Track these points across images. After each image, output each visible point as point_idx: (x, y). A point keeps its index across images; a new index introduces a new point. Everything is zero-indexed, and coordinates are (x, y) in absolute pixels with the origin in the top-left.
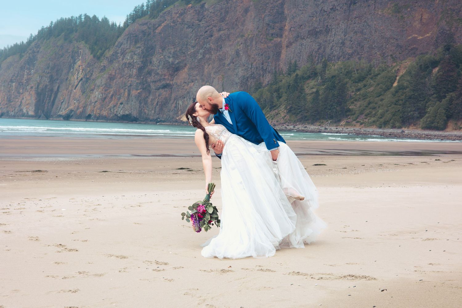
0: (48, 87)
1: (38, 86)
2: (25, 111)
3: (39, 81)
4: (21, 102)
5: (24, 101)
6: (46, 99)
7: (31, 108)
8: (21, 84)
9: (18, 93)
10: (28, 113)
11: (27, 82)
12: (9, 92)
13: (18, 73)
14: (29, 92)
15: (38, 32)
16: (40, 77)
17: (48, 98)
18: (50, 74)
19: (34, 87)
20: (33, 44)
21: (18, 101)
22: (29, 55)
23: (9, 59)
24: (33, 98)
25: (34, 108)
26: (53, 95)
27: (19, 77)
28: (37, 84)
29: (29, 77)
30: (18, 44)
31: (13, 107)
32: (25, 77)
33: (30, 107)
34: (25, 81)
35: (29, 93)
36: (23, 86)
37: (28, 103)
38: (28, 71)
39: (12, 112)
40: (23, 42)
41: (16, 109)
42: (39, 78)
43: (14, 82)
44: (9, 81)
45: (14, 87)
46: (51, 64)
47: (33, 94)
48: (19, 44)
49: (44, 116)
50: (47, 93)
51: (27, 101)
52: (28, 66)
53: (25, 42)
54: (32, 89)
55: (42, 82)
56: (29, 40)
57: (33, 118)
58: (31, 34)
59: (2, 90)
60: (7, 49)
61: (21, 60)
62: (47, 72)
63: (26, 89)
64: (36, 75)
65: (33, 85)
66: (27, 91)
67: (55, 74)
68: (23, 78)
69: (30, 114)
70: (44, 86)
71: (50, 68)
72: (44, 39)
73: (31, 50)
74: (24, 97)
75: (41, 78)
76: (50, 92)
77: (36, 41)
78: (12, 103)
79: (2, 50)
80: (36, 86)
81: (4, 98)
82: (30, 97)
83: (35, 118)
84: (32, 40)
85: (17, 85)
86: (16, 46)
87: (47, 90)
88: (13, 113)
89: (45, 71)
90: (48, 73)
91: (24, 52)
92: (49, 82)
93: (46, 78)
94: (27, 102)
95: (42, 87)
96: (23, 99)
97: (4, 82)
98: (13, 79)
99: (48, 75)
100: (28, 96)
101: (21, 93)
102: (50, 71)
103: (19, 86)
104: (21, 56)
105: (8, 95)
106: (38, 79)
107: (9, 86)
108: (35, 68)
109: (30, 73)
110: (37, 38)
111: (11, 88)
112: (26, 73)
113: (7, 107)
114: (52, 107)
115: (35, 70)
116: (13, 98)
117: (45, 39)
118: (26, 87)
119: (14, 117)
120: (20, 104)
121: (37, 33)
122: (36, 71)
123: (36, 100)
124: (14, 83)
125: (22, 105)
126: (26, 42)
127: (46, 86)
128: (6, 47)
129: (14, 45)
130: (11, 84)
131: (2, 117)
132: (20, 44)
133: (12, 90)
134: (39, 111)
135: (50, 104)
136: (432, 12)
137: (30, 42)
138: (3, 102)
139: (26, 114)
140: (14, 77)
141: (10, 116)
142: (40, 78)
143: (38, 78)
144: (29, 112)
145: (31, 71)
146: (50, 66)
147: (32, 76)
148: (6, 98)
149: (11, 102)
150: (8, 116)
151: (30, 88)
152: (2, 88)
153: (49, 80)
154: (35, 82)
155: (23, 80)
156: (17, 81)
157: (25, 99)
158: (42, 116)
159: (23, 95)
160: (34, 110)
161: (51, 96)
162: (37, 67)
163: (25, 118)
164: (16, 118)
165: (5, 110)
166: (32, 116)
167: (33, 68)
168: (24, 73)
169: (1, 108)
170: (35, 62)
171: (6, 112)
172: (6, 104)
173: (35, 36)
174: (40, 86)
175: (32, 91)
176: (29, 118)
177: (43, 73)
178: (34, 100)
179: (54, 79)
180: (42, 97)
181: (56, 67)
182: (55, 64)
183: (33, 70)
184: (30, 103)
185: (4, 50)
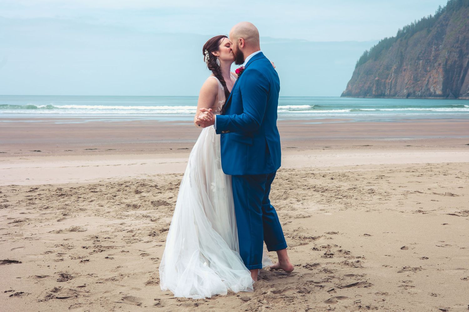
0: (457, 63)
1: (446, 62)
2: (432, 90)
3: (447, 57)
4: (428, 81)
5: (431, 80)
6: (454, 76)
7: (439, 87)
8: (428, 61)
9: (425, 71)
10: (435, 93)
11: (435, 58)
12: (416, 70)
13: (426, 49)
14: (437, 69)
15: (447, 3)
16: (448, 52)
17: (457, 75)
18: (459, 49)
19: (442, 64)
20: (442, 17)
21: (425, 80)
22: (437, 29)
23: (417, 36)
24: (441, 76)
25: (441, 87)
26: (462, 71)
27: (426, 54)
28: (445, 61)
29: (436, 53)
30: (426, 19)
31: (420, 86)
32: (433, 53)
33: (438, 86)
34: (433, 58)
35: (437, 71)
36: (431, 63)
37: (436, 82)
38: (435, 47)
39: (419, 91)
40: (431, 16)
41: (423, 89)
42: (448, 54)
43: (421, 60)
44: (416, 58)
45: (421, 65)
46: (460, 38)
47: (440, 72)
48: (427, 18)
49: (453, 95)
50: (456, 70)
51: (434, 80)
52: (436, 41)
53: (433, 15)
54: (440, 66)
55: (451, 58)
56: (437, 13)
57: (441, 98)
58: (440, 6)
59: (409, 69)
60: (414, 24)
61: (429, 36)
62: (456, 47)
63: (434, 66)
64: (444, 51)
65: (440, 62)
66: (434, 68)
67: (466, 48)
68: (431, 54)
69: (437, 93)
70: (453, 62)
71: (459, 42)
72: (454, 10)
73: (439, 23)
74: (432, 75)
75: (450, 54)
76: (459, 69)
77: (445, 13)
78: (419, 82)
79: (409, 26)
80: (444, 63)
81: (411, 77)
82: (438, 74)
83: (442, 98)
84: (441, 12)
85: (424, 63)
86: (424, 20)
87: (456, 66)
88: (420, 93)
89: (455, 46)
90: (458, 47)
91: (432, 26)
92: (459, 57)
93: (455, 53)
94: (435, 81)
95: (450, 63)
96: (430, 77)
97: (411, 60)
98: (420, 56)
99: (458, 50)
100: (436, 74)
101: (429, 70)
102: (460, 46)
103: (426, 63)
104: (429, 31)
105: (415, 74)
106: (446, 54)
107: (416, 64)
108: (443, 42)
109: (438, 49)
110: (446, 10)
111: (418, 67)
112: (433, 49)
113: (414, 87)
114: (462, 85)
115: (443, 45)
116: (420, 77)
117: (455, 11)
118: (434, 64)
119: (421, 97)
120: (427, 83)
121: (446, 5)
122: (444, 46)
123: (444, 78)
124: (421, 61)
125: (429, 83)
126: (435, 16)
127: (455, 62)
128: (413, 22)
129: (422, 19)
130: (418, 62)
131: (409, 98)
132: (428, 18)
133: (419, 69)
134: (448, 90)
135: (459, 82)
137: (438, 15)
138: (409, 81)
139: (433, 94)
140: (421, 54)
141: (416, 97)
142: (449, 54)
143: (447, 53)
144: (437, 92)
145: (439, 46)
146: (460, 39)
147: (440, 51)
148: (412, 77)
149: (418, 81)
150: (414, 97)
151: (437, 65)
152: (409, 66)
153: (458, 55)
154: (443, 58)
155: (431, 56)
156: (424, 58)
157: (432, 78)
158: (450, 95)
159: (431, 74)
160: (441, 88)
161: (460, 73)
162: (445, 41)
163: (433, 98)
164: (423, 98)
165: (411, 90)
166: (439, 96)
167: (441, 43)
168: (432, 49)
169: (408, 88)
170: (443, 37)
171: (412, 92)
172: (413, 83)
173: (444, 8)
174: (448, 63)
175: (439, 69)
176: (437, 98)
177: (452, 48)
178: (442, 78)
179: (464, 54)
180: (451, 75)
181: (466, 40)
182: (465, 37)
183: (441, 45)
184: (438, 81)
185: (411, 26)
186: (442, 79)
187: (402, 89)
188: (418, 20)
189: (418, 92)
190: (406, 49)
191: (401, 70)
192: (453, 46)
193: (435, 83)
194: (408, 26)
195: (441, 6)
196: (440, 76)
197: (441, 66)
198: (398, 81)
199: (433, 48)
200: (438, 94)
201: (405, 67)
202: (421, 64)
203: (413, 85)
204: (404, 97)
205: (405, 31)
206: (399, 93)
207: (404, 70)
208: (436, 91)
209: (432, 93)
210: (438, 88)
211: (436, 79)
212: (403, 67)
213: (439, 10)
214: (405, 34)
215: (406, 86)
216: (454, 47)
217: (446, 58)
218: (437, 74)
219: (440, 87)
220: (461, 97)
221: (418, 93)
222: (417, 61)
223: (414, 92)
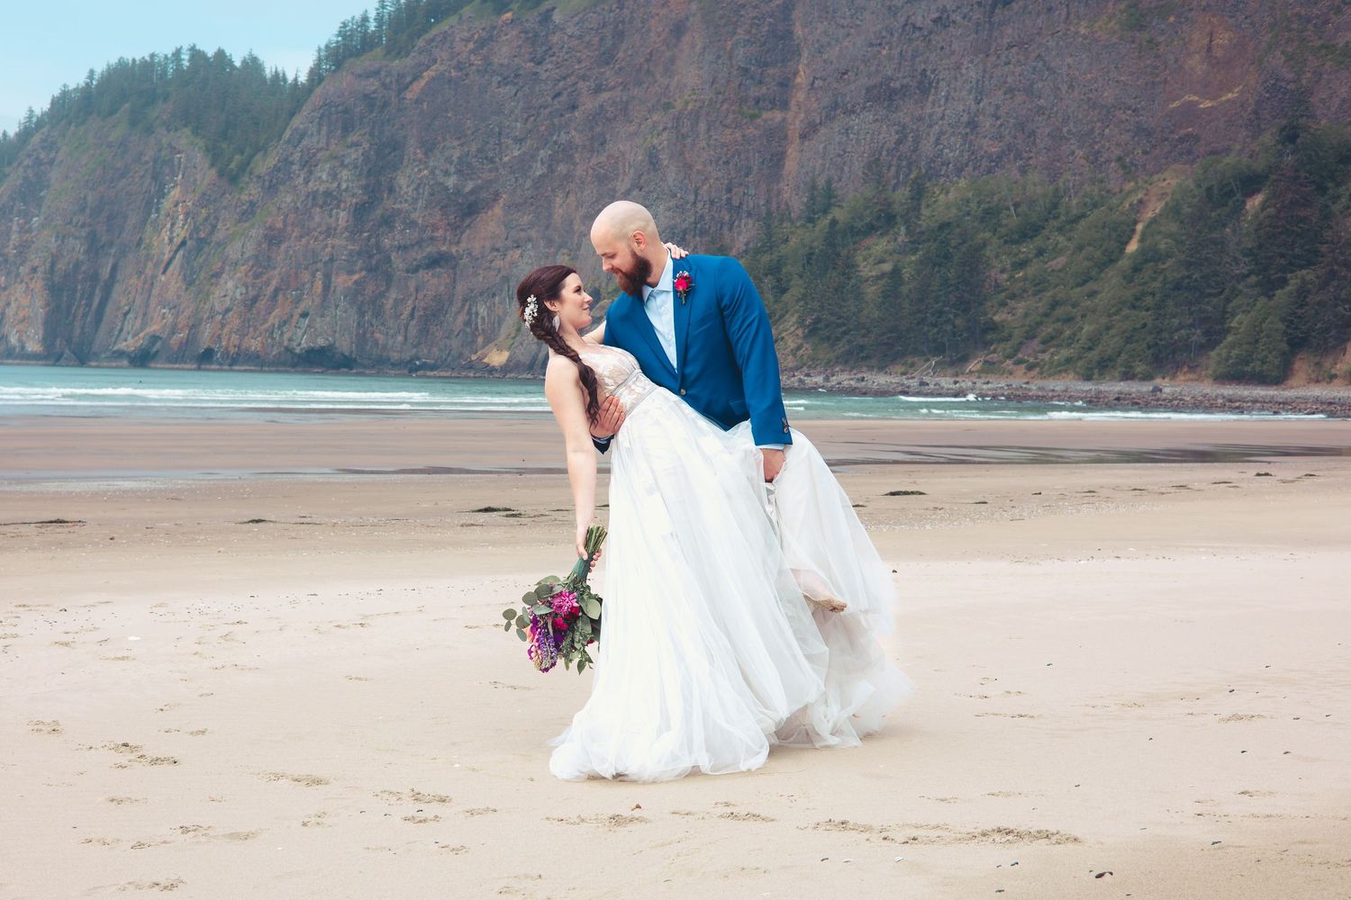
0: (83, 268)
1: (53, 265)
2: (13, 340)
3: (54, 251)
4: (3, 314)
5: (10, 311)
6: (76, 304)
7: (33, 331)
10: (23, 348)
11: (20, 253)
14: (26, 283)
15: (50, 101)
16: (57, 237)
17: (83, 302)
18: (87, 229)
19: (41, 269)
20: (36, 138)
22: (25, 171)
24: (39, 303)
25: (41, 332)
26: (97, 291)
28: (50, 260)
29: (25, 238)
32: (13, 237)
33: (30, 329)
34: (15, 251)
35: (27, 287)
36: (8, 266)
37: (24, 317)
38: (21, 221)
42: (56, 241)
46: (90, 199)
47: (37, 290)
49: (73, 356)
50: (79, 287)
51: (19, 312)
52: (22, 204)
53: (12, 132)
54: (35, 275)
55: (65, 254)
56: (22, 127)
57: (40, 362)
58: (30, 108)
61: (2, 189)
62: (80, 224)
63: (18, 275)
64: (46, 232)
65: (36, 264)
66: (19, 280)
67: (105, 228)
68: (8, 241)
69: (30, 349)
70: (71, 266)
71: (88, 211)
72: (70, 124)
73: (29, 156)
74: (13, 299)
75: (63, 241)
76: (88, 284)
77: (45, 129)
80: (48, 265)
82: (29, 297)
83: (44, 362)
84: (33, 126)
87: (80, 277)
89: (75, 220)
90: (83, 226)
91: (10, 164)
92: (86, 252)
93: (78, 241)
94: (21, 314)
95: (63, 268)
96: (8, 304)
99: (84, 233)
100: (24, 295)
101: (4, 286)
102: (88, 221)
106: (53, 244)
108: (43, 210)
109: (27, 227)
110: (47, 120)
112: (15, 228)
114: (97, 329)
115: (42, 218)
117: (73, 124)
118: (18, 268)
121: (49, 106)
122: (46, 219)
123: (47, 309)
125: (4, 322)
126: (17, 134)
127: (77, 265)
134: (58, 342)
135: (89, 319)
136: (1243, 26)
137: (26, 133)
139: (17, 350)
142: (59, 242)
143: (53, 240)
144: (27, 345)
145: (31, 220)
146: (89, 204)
147: (33, 234)
151: (27, 271)
153: (86, 247)
154: (42, 252)
155: (8, 246)
157: (14, 306)
158: (65, 355)
159: (10, 294)
160: (41, 335)
161: (91, 295)
162: (49, 207)
163: (17, 361)
166: (35, 357)
167: (36, 212)
168: (11, 227)
170: (42, 194)
173: (42, 115)
174: (59, 266)
175: (33, 281)
176: (28, 362)
177: (68, 226)
178: (42, 308)
179: (102, 243)
180: (65, 299)
181: (107, 207)
182: (102, 197)
183: (37, 216)
184: (29, 317)
186: (41, 310)
192: (71, 222)
193: (23, 321)
195: (33, 109)
196: (35, 302)
197: (39, 274)
199: (15, 223)
200: (32, 352)
208: (25, 343)
209: (14, 348)
210: (31, 335)
211: (24, 309)
213: (27, 120)
216: (74, 224)
217: (52, 254)
218: (27, 296)
219: (36, 333)
220: (96, 361)
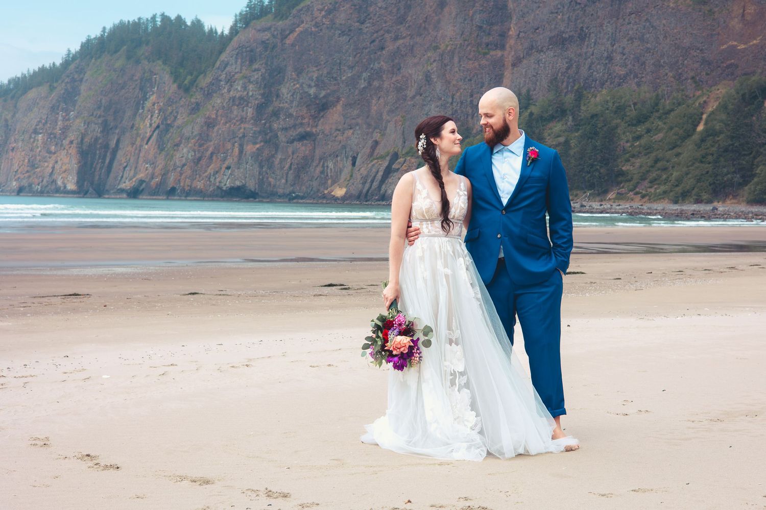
0: (100, 141)
1: (82, 139)
2: (59, 183)
3: (83, 131)
4: (53, 168)
5: (57, 166)
6: (96, 162)
7: (71, 177)
8: (52, 136)
9: (47, 152)
10: (65, 187)
11: (63, 132)
12: (32, 150)
13: (47, 117)
14: (67, 150)
15: (80, 45)
16: (85, 123)
17: (100, 161)
18: (102, 119)
19: (75, 142)
20: (72, 67)
21: (48, 166)
22: (66, 86)
23: (32, 94)
24: (74, 161)
25: (76, 178)
26: (108, 154)
27: (49, 125)
28: (80, 136)
29: (66, 124)
30: (46, 67)
31: (40, 177)
32: (59, 123)
33: (69, 176)
34: (60, 132)
35: (67, 152)
36: (56, 140)
37: (66, 169)
38: (64, 114)
39: (39, 185)
40: (54, 64)
41: (45, 180)
42: (84, 125)
43: (40, 133)
44: (31, 131)
45: (40, 143)
46: (103, 101)
47: (73, 154)
48: (48, 67)
49: (94, 192)
50: (98, 152)
52: (64, 104)
53: (58, 62)
54: (72, 145)
55: (89, 133)
56: (64, 60)
57: (75, 196)
58: (69, 49)
59: (20, 147)
60: (26, 75)
61: (52, 96)
62: (98, 116)
63: (62, 145)
64: (78, 121)
65: (72, 139)
66: (62, 148)
67: (112, 118)
68: (57, 125)
69: (69, 188)
70: (93, 140)
71: (102, 108)
72: (92, 58)
73: (68, 76)
74: (59, 159)
75: (88, 126)
76: (103, 150)
77: (77, 61)
78: (38, 170)
79: (19, 78)
80: (79, 140)
81: (23, 161)
82: (69, 158)
83: (78, 195)
84: (71, 59)
85: (46, 139)
86: (42, 70)
87: (98, 146)
88: (39, 187)
89: (95, 114)
90: (99, 117)
91: (57, 81)
92: (102, 132)
93: (97, 126)
94: (64, 168)
95: (89, 141)
96: (57, 162)
97: (23, 134)
98: (38, 127)
99: (100, 121)
100: (65, 157)
101: (53, 151)
102: (103, 114)
103: (49, 140)
104: (52, 88)
105: (30, 156)
106: (82, 128)
107: (32, 140)
108: (76, 108)
109: (67, 117)
110: (78, 56)
111: (35, 144)
112: (60, 118)
113: (29, 177)
114: (108, 177)
115: (76, 112)
116: (39, 161)
117: (94, 58)
118: (62, 141)
119: (41, 194)
120: (51, 171)
121: (79, 48)
122: (78, 113)
123: (79, 165)
124: (40, 136)
125: (54, 172)
126: (61, 64)
127: (96, 139)
128: (25, 72)
129: (39, 68)
130: (35, 137)
131: (21, 194)
132: (50, 67)
133: (38, 148)
134: (86, 183)
135: (103, 171)
136: (762, 2)
137: (66, 63)
138: (21, 167)
139: (62, 189)
140: (40, 124)
141: (34, 193)
142: (86, 126)
143: (82, 125)
144: (67, 185)
145: (70, 113)
146: (103, 104)
147: (71, 121)
148: (26, 161)
149: (37, 168)
150: (30, 193)
151: (67, 142)
152: (20, 144)
153: (101, 129)
154: (76, 132)
155: (56, 128)
156: (45, 131)
157: (59, 163)
158: (90, 192)
159: (57, 156)
160: (76, 180)
161: (105, 156)
162: (80, 106)
163: (61, 195)
164: (46, 195)
165: (25, 183)
166: (72, 192)
167: (73, 109)
168: (58, 118)
169: (19, 178)
170: (76, 99)
171: (26, 185)
172: (28, 171)
173: (76, 53)
174: (86, 140)
175: (71, 149)
176: (68, 195)
177: (91, 117)
178: (76, 164)
179: (111, 127)
180: (89, 159)
181: (114, 106)
182: (111, 100)
183: (73, 111)
184: (69, 169)
185: (22, 77)
186: (76, 166)
187: (9, 180)
188: (34, 70)
189: (37, 186)
190: (13, 116)
191: (6, 149)
192: (92, 115)
193: (65, 172)
194: (16, 77)
195: (71, 50)
196: (72, 160)
197: (74, 145)
198: (2, 167)
199: (60, 116)
201: (14, 145)
202: (40, 141)
203: (28, 174)
204: (13, 194)
205: (12, 86)
206: (4, 186)
207: (11, 148)
209: (60, 187)
210: (70, 180)
211: (66, 165)
212: (10, 144)
213: (67, 56)
214: (11, 90)
215: (15, 176)
216: (94, 116)
217: (82, 133)
218: (67, 157)
219: (73, 179)
220: (108, 195)
221: (37, 188)
222: (33, 136)
223: (30, 185)
